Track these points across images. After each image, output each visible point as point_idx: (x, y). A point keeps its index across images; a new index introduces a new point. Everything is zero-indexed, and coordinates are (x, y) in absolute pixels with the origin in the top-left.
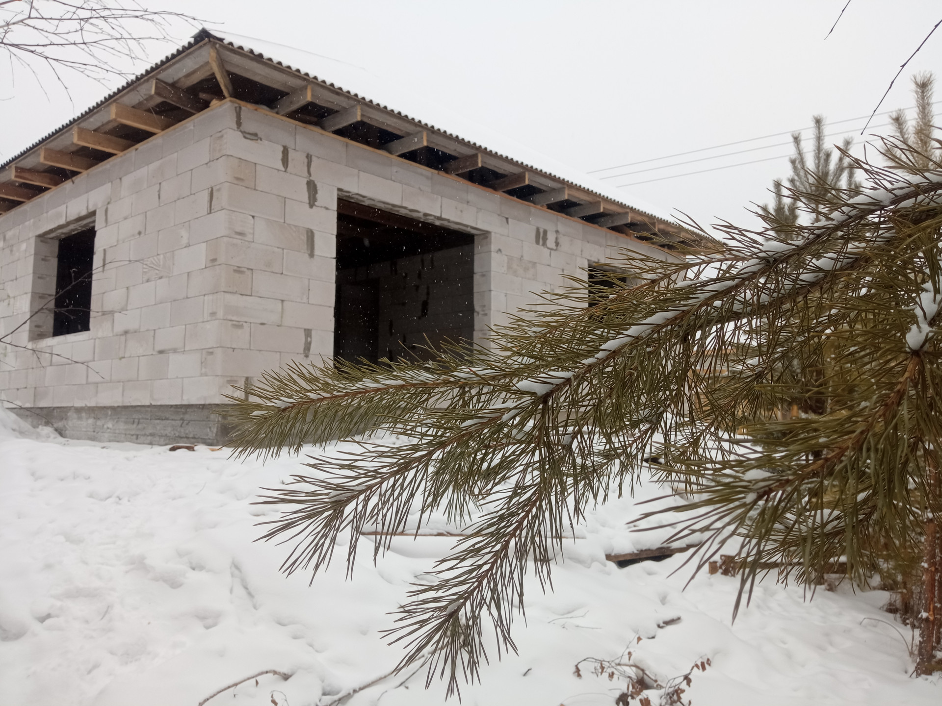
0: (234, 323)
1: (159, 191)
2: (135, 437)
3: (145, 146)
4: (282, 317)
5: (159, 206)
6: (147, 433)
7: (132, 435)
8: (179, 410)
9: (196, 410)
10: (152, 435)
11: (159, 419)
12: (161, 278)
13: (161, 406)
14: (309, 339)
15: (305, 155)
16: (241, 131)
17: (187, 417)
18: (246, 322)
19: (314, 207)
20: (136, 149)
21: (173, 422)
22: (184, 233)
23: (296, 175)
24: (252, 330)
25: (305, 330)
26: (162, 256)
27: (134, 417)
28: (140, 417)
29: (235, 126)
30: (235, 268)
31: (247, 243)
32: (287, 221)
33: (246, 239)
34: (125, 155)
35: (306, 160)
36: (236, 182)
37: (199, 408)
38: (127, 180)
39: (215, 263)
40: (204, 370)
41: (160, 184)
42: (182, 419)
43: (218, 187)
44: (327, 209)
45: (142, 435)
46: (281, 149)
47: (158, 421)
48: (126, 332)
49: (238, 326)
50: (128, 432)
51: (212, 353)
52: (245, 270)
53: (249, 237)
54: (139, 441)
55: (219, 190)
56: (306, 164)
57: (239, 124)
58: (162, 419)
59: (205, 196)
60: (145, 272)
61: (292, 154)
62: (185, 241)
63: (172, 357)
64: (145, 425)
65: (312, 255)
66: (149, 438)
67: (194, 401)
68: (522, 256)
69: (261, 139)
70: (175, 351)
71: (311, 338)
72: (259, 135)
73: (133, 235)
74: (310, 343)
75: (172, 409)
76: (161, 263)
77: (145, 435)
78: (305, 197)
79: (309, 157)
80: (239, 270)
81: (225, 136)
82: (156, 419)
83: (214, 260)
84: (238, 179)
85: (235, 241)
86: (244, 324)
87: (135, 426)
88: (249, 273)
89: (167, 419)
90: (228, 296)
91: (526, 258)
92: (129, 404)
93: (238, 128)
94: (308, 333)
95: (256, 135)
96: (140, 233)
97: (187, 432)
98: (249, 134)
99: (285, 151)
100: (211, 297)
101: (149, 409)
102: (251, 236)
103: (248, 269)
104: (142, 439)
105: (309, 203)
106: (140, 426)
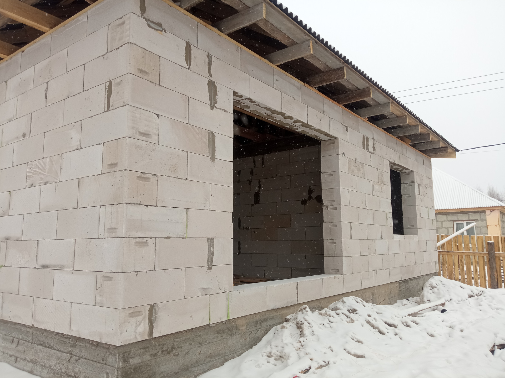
0: (138, 240)
1: (46, 91)
2: (13, 358)
3: (32, 47)
4: (187, 228)
5: (46, 106)
6: (28, 359)
7: (11, 356)
8: (67, 340)
9: (88, 345)
10: (32, 361)
11: (42, 345)
12: (46, 183)
13: (44, 330)
14: (212, 249)
15: (206, 54)
16: (145, 18)
17: (76, 351)
18: (151, 238)
19: (215, 109)
20: (23, 52)
21: (59, 354)
22: (75, 135)
23: (198, 73)
24: (157, 247)
25: (208, 239)
26: (48, 159)
27: (13, 335)
28: (21, 337)
29: (139, 12)
30: (139, 174)
31: (151, 145)
32: (190, 123)
33: (150, 140)
34: (11, 58)
35: (207, 60)
36: (140, 75)
37: (92, 344)
38: (13, 82)
39: (115, 169)
40: (98, 298)
41: (47, 83)
42: (70, 353)
43: (118, 80)
44: (225, 111)
45: (21, 359)
46: (185, 44)
47: (41, 347)
48: (7, 239)
49: (143, 243)
50: (6, 352)
51: (110, 279)
52: (150, 176)
53: (154, 139)
54: (17, 365)
55: (119, 84)
56: (207, 63)
57: (143, 9)
58: (45, 346)
59: (102, 91)
60: (30, 177)
61: (194, 51)
62: (75, 143)
63: (58, 274)
64: (26, 349)
65: (213, 159)
66: (30, 365)
67: (85, 335)
68: (356, 158)
69: (165, 31)
70: (62, 268)
71: (213, 248)
72: (163, 27)
73: (17, 138)
74: (213, 254)
75: (57, 337)
76: (47, 167)
77: (25, 360)
78: (206, 97)
79: (209, 57)
80: (143, 177)
81: (127, 22)
82: (38, 344)
83: (114, 165)
84: (142, 71)
85: (139, 143)
86: (149, 239)
87: (14, 345)
88: (153, 179)
89: (52, 348)
90: (130, 207)
91: (358, 160)
92: (8, 320)
93: (142, 14)
94: (211, 242)
95: (160, 25)
96: (24, 135)
97: (77, 370)
98: (153, 22)
99: (188, 48)
100: (109, 209)
101: (30, 331)
102: (156, 137)
103: (153, 175)
104: (21, 363)
105: (210, 105)
106: (20, 348)
